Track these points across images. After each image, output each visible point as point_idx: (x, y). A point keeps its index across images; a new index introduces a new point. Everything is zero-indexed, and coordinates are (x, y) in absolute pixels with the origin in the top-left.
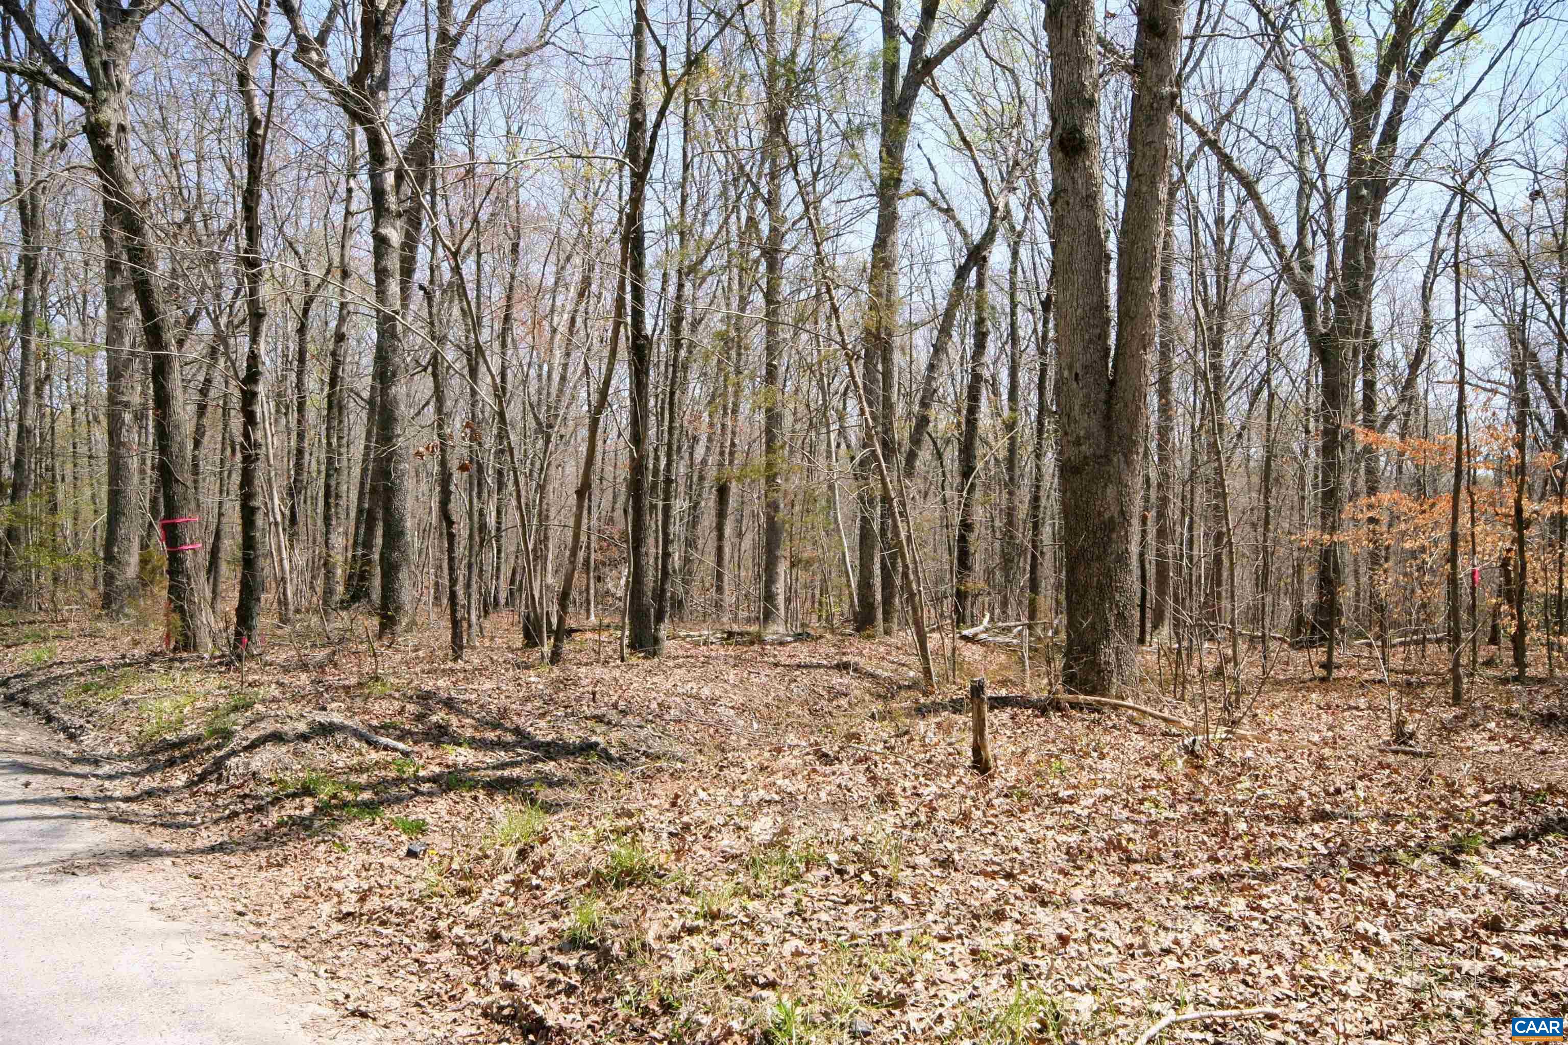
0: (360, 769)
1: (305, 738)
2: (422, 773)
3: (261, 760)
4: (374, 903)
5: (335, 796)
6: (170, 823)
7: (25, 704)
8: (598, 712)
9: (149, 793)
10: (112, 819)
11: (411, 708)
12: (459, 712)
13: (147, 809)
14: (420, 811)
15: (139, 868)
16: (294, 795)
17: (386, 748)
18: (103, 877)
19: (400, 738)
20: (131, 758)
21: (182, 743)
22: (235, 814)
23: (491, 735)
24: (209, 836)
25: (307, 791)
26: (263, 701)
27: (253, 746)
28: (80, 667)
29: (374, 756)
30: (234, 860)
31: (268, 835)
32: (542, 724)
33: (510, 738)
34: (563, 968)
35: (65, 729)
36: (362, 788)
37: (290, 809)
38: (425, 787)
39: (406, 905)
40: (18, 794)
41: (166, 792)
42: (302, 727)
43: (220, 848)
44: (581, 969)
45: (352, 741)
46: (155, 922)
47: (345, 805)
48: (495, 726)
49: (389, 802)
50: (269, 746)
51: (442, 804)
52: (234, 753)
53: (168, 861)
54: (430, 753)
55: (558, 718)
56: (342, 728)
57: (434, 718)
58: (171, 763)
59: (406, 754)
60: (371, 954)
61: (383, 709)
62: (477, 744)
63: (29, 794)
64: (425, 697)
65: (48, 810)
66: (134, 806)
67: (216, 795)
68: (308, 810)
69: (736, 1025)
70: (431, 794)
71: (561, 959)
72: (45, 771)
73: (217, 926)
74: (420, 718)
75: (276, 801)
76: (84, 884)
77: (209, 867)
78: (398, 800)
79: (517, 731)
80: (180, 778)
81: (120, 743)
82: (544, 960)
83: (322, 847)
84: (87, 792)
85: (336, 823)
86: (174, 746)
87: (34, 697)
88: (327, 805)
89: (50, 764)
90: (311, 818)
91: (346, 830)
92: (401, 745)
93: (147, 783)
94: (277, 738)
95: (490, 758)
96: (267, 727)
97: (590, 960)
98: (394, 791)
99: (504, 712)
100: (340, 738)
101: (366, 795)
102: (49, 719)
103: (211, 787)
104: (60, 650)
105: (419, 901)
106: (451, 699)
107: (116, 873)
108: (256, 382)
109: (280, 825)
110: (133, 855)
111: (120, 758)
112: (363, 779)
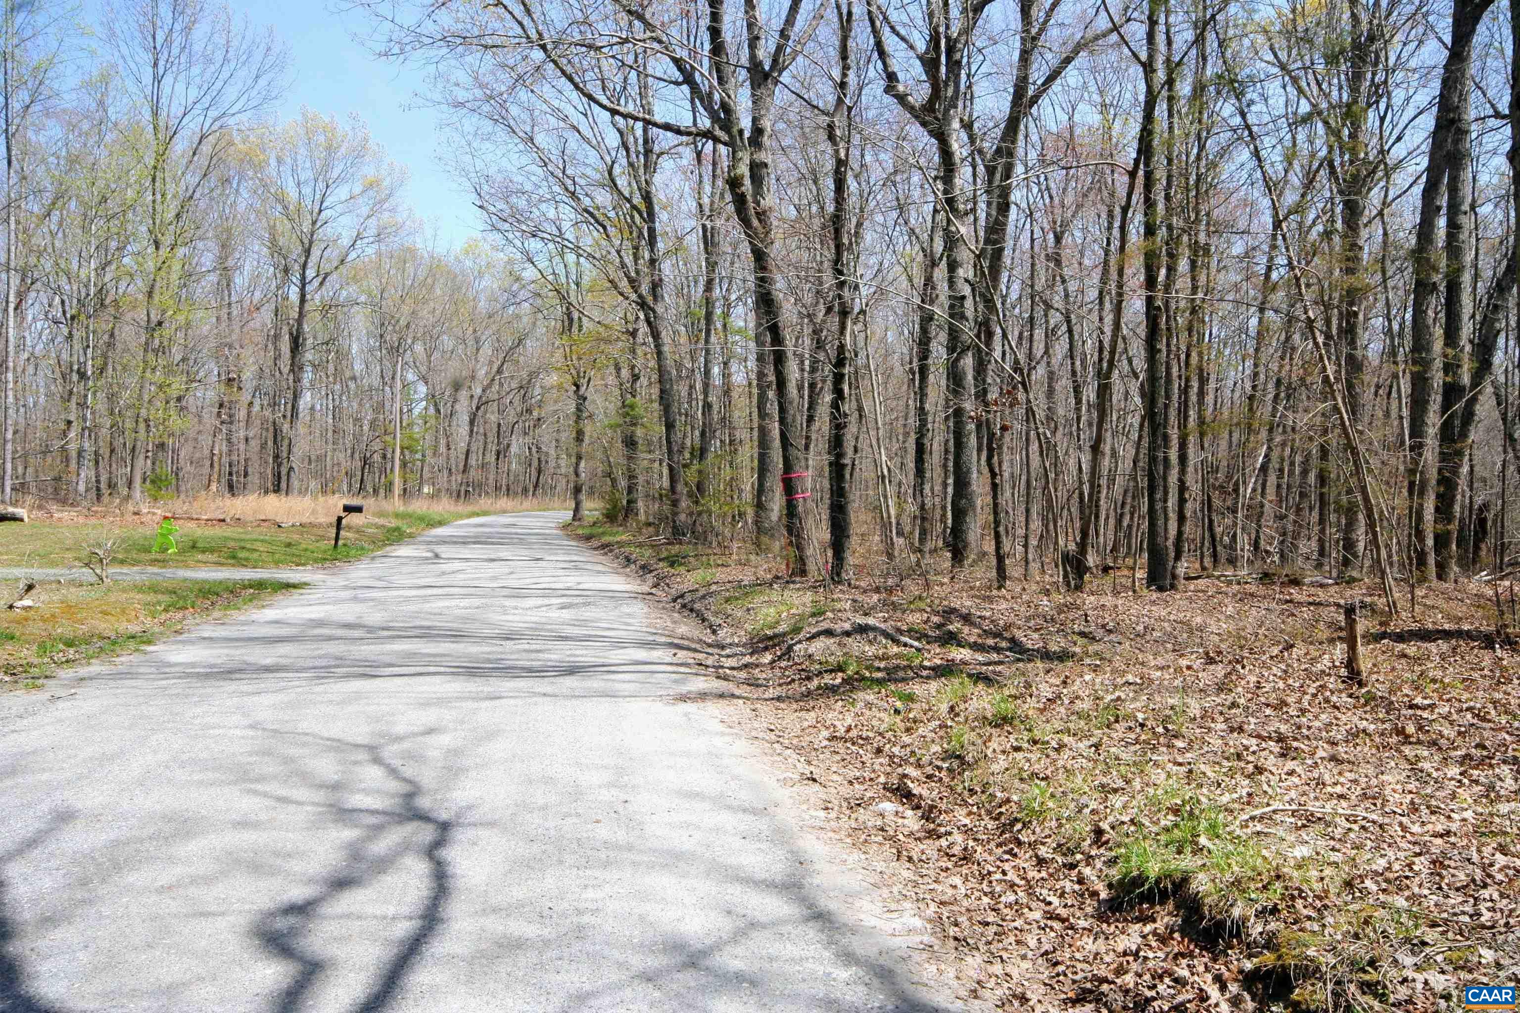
0: (884, 658)
1: (848, 634)
2: (926, 663)
3: (817, 647)
4: (854, 733)
5: (857, 673)
6: (753, 683)
7: (692, 610)
8: (1087, 630)
9: (746, 666)
10: (718, 677)
11: (936, 619)
12: (972, 624)
13: (743, 675)
14: (917, 688)
15: (723, 703)
16: (831, 671)
17: (905, 645)
18: (702, 705)
19: (918, 639)
20: (744, 645)
21: (775, 636)
22: (793, 680)
23: (990, 642)
24: (771, 693)
25: (840, 668)
26: (833, 611)
27: (814, 637)
28: (728, 586)
29: (896, 649)
30: (782, 705)
31: (809, 693)
32: (1036, 636)
33: (1004, 644)
34: (940, 769)
35: (711, 627)
36: (879, 669)
37: (827, 679)
38: (925, 673)
39: (871, 734)
40: (668, 660)
41: (757, 666)
42: (847, 626)
43: (779, 699)
44: (950, 770)
45: (879, 638)
46: (721, 728)
47: (863, 679)
48: (996, 635)
49: (896, 681)
50: (822, 638)
51: (934, 685)
52: (800, 642)
53: (741, 701)
54: (938, 650)
55: (1050, 633)
56: (874, 629)
57: (951, 627)
58: (766, 649)
59: (918, 650)
60: (838, 757)
61: (915, 619)
62: (976, 647)
63: (675, 660)
64: (949, 612)
65: (682, 669)
66: (735, 673)
67: (785, 669)
68: (838, 681)
69: (1015, 798)
70: (928, 678)
71: (939, 763)
72: (688, 649)
73: (754, 734)
74: (939, 626)
75: (820, 674)
76: (690, 707)
77: (765, 709)
78: (903, 680)
79: (1013, 640)
80: (767, 658)
81: (741, 637)
82: (931, 763)
83: (840, 703)
84: (709, 662)
85: (853, 689)
86: (770, 638)
87: (697, 606)
88: (850, 678)
89: (693, 646)
90: (838, 687)
91: (861, 695)
92: (916, 644)
93: (747, 659)
94: (829, 633)
95: (980, 657)
96: (825, 625)
97: (955, 764)
98: (901, 674)
99: (1007, 627)
100: (871, 635)
101: (880, 675)
102: (704, 620)
103: (783, 664)
104: (720, 575)
105: (880, 734)
106: (969, 614)
107: (709, 703)
108: (844, 365)
109: (819, 688)
110: (722, 696)
111: (737, 645)
112: (882, 665)
